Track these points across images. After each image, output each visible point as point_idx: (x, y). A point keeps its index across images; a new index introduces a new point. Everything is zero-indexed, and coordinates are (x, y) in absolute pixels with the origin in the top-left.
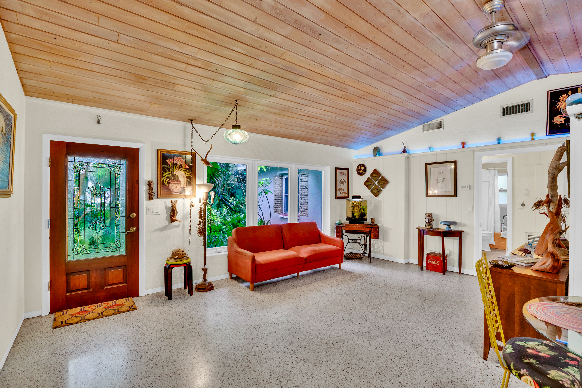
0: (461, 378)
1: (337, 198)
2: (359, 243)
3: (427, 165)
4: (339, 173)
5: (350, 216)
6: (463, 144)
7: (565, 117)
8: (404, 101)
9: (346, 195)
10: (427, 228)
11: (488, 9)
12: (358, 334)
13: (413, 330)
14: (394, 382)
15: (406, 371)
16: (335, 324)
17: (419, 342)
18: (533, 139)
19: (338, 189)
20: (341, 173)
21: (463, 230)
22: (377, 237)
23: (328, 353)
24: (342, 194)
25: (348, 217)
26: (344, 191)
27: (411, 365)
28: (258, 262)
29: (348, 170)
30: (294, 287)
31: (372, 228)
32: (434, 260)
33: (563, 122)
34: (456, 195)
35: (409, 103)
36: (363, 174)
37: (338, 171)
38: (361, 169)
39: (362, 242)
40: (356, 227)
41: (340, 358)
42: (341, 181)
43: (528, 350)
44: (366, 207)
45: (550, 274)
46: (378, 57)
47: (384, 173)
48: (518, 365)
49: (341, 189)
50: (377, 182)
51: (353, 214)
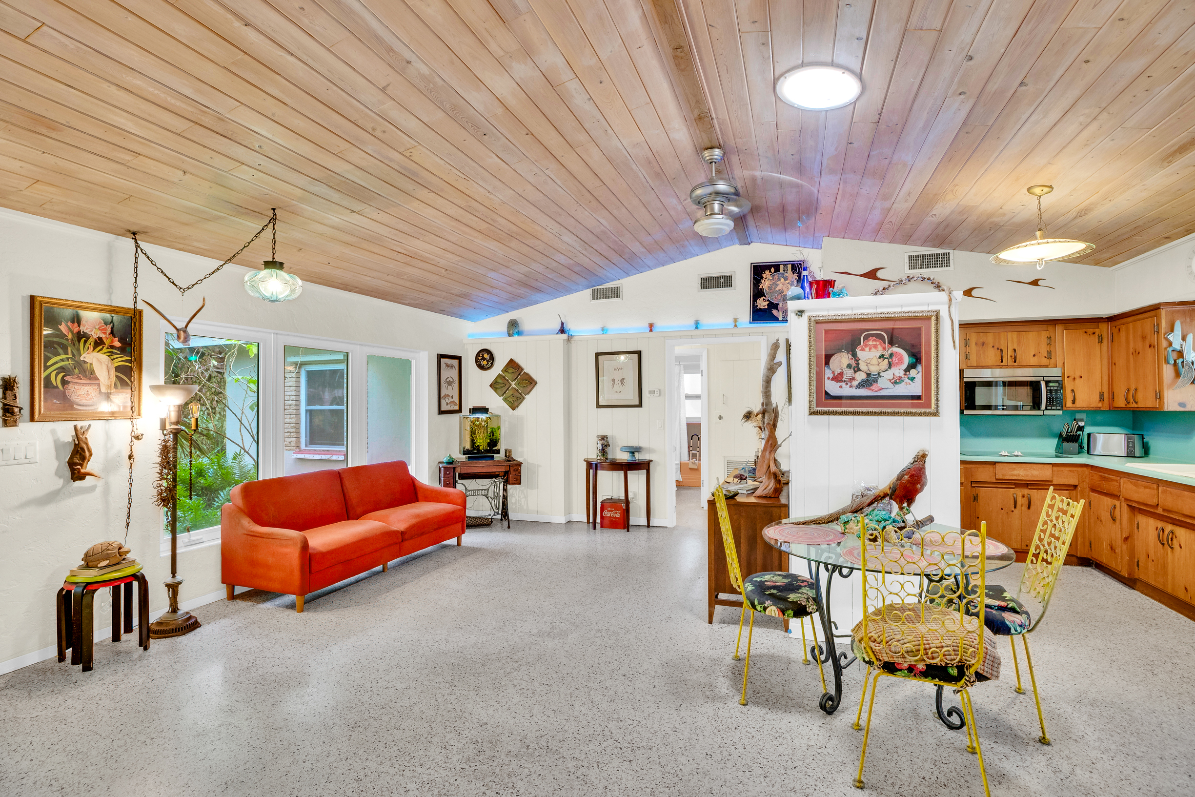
0: (691, 650)
1: (441, 412)
2: (487, 496)
3: (598, 355)
4: (445, 365)
5: (468, 446)
6: (651, 327)
7: (768, 300)
8: (576, 251)
9: (457, 408)
10: (600, 460)
11: (708, 158)
12: (541, 634)
13: (614, 612)
14: (616, 677)
15: (625, 661)
16: (498, 629)
17: (629, 624)
18: (736, 326)
19: (442, 395)
20: (447, 366)
21: (651, 459)
22: (518, 482)
23: (508, 670)
24: (449, 406)
25: (464, 448)
26: (452, 400)
27: (630, 653)
28: (314, 549)
29: (459, 358)
30: (388, 589)
31: (510, 465)
32: (612, 511)
33: (767, 307)
34: (640, 405)
35: (582, 255)
36: (489, 368)
37: (443, 360)
38: (484, 359)
39: (491, 494)
40: (480, 466)
41: (530, 671)
42: (448, 380)
43: (766, 583)
44: (499, 428)
45: (773, 499)
46: (559, 183)
47: (528, 368)
48: (761, 599)
49: (448, 395)
50: (514, 383)
51: (473, 442)
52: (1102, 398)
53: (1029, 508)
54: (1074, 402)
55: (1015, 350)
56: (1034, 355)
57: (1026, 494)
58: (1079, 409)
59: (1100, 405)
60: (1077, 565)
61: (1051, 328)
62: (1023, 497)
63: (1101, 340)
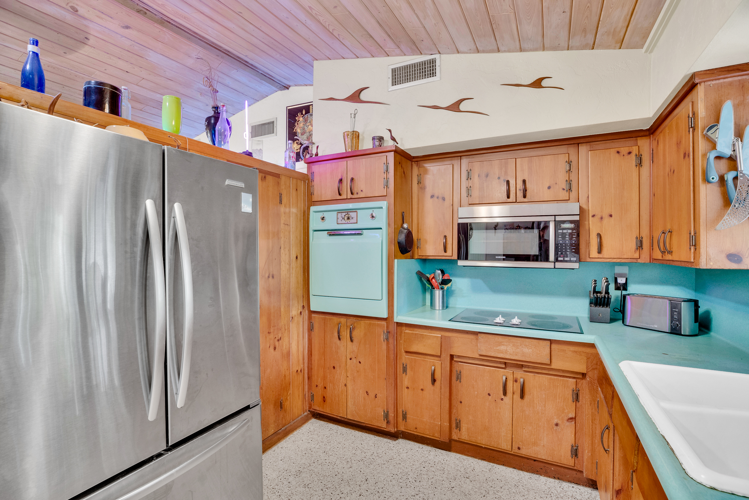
7: (300, 144)
52: (640, 245)
53: (522, 396)
54: (600, 251)
55: (524, 182)
56: (549, 188)
57: (519, 378)
58: (608, 260)
59: (637, 255)
60: (586, 486)
61: (572, 150)
62: (516, 381)
63: (640, 164)
